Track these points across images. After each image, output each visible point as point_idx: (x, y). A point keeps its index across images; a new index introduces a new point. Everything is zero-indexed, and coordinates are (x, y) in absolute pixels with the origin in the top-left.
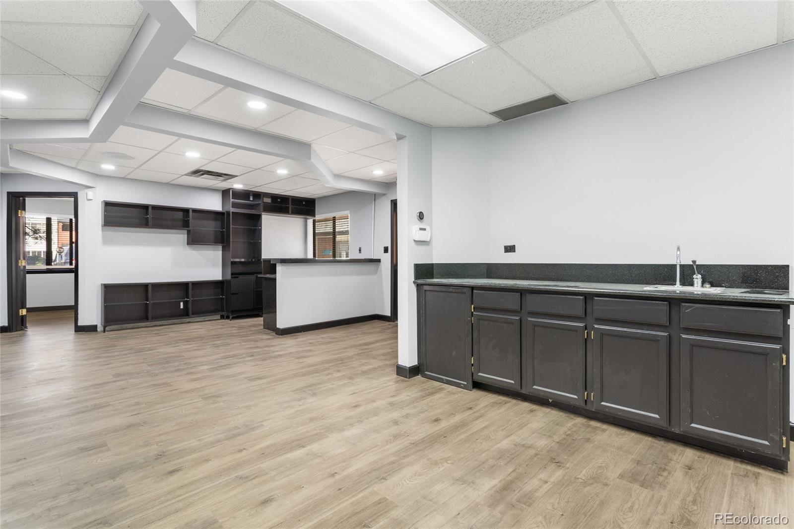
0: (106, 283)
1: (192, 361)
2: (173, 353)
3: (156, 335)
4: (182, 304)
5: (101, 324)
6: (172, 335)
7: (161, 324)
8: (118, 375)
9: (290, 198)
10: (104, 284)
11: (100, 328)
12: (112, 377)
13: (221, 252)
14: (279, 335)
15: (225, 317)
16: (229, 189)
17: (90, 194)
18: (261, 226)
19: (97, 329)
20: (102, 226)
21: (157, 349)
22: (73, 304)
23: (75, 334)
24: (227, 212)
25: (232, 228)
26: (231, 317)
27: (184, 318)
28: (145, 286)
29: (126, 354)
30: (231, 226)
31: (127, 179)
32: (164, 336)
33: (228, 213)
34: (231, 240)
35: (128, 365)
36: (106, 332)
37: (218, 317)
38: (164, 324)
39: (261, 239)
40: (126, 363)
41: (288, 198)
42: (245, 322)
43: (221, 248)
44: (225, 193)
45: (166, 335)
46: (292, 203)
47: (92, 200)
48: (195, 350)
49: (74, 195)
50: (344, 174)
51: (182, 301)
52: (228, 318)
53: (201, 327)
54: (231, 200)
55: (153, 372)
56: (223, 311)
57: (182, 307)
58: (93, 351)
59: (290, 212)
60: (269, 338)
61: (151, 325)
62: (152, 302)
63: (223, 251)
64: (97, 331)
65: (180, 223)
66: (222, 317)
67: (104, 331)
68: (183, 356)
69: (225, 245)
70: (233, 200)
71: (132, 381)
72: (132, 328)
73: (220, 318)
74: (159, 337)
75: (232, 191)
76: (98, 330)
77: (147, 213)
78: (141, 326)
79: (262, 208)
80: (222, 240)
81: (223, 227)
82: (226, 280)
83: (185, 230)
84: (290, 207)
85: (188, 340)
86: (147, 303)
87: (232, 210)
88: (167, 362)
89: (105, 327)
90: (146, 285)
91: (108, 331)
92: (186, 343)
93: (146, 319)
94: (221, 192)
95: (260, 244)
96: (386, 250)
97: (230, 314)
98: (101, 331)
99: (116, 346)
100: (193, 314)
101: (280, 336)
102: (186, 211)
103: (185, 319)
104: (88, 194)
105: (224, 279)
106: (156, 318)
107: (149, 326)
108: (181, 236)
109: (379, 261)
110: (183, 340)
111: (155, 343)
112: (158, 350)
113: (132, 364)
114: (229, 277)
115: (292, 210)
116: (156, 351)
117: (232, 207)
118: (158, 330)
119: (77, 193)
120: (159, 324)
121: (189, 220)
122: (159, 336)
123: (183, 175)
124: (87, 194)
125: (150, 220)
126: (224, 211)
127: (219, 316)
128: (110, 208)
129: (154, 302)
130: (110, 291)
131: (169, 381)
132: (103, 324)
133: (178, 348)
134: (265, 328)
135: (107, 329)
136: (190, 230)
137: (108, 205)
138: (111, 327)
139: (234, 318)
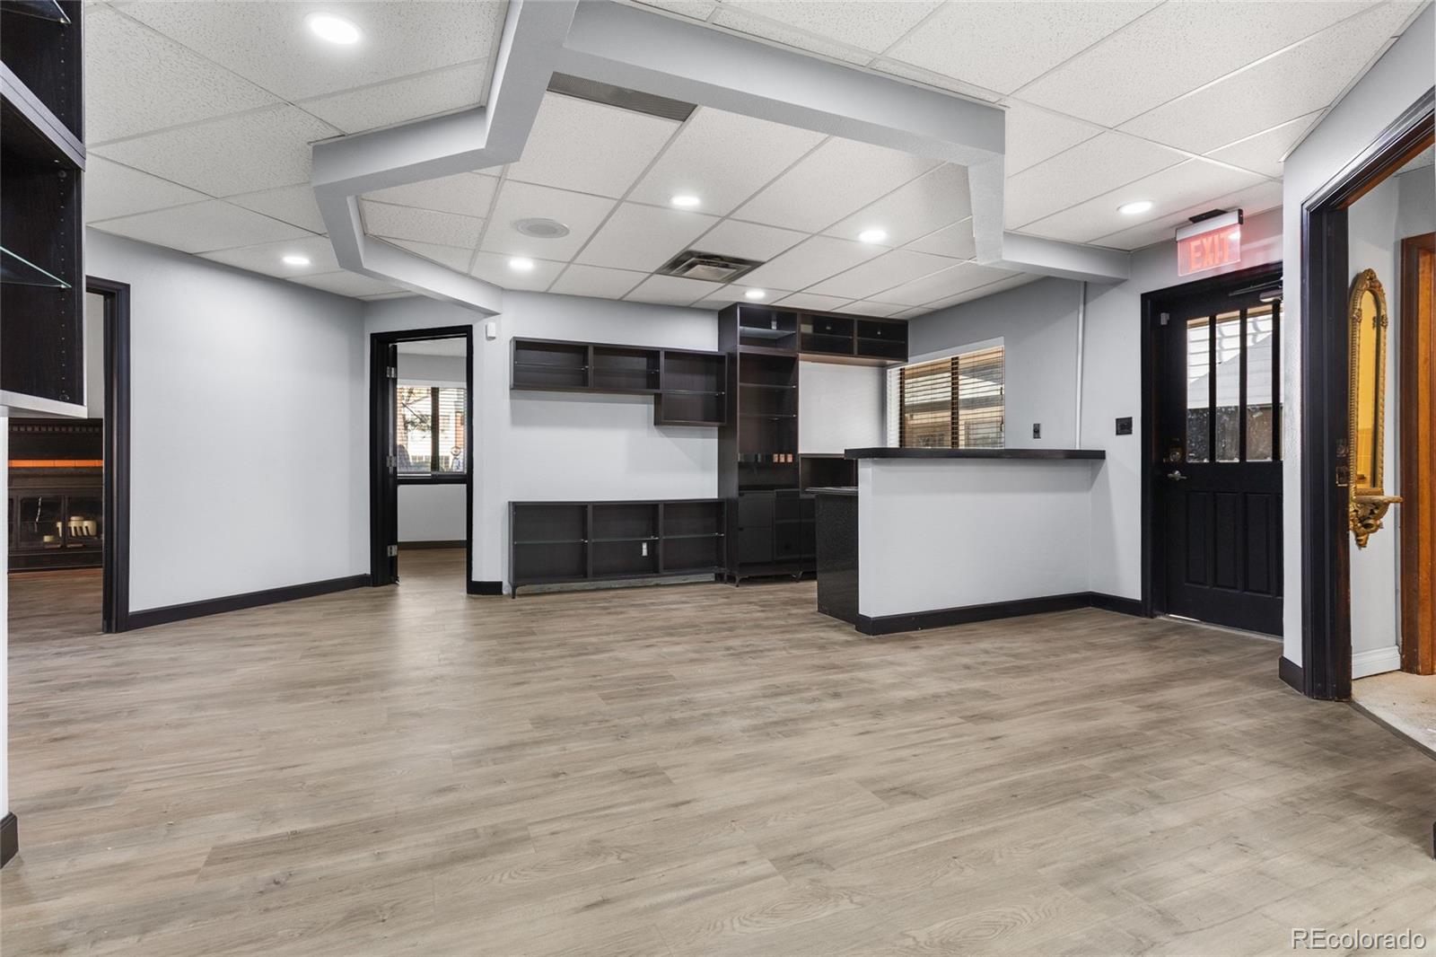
0: (515, 500)
1: (700, 695)
2: (644, 665)
3: (604, 612)
4: (645, 546)
5: (509, 582)
6: (633, 613)
7: (609, 586)
8: (541, 722)
9: (856, 320)
10: (514, 503)
11: (506, 589)
12: (530, 727)
13: (716, 441)
14: (869, 634)
15: (725, 578)
16: (735, 305)
17: (492, 326)
18: (796, 383)
19: (501, 589)
20: (511, 389)
21: (612, 650)
22: (465, 539)
23: (468, 597)
24: (729, 354)
25: (740, 387)
26: (738, 579)
27: (648, 577)
28: (581, 509)
29: (552, 658)
30: (739, 384)
31: (551, 294)
32: (620, 616)
33: (732, 357)
34: (738, 414)
35: (559, 691)
36: (517, 599)
37: (711, 577)
38: (613, 586)
39: (797, 413)
40: (556, 683)
41: (852, 321)
42: (770, 593)
43: (716, 433)
44: (726, 316)
45: (622, 613)
46: (858, 332)
47: (494, 338)
48: (692, 661)
49: (466, 332)
50: (1024, 231)
51: (645, 541)
52: (731, 579)
53: (684, 599)
54: (740, 328)
55: (617, 721)
56: (720, 565)
57: (645, 553)
58: (494, 642)
59: (856, 353)
60: (847, 642)
61: (592, 588)
62: (593, 541)
63: (720, 438)
64: (501, 593)
65: (643, 381)
66: (719, 578)
67: (514, 595)
68: (671, 677)
69: (725, 424)
70: (742, 328)
71: (574, 746)
72: (559, 592)
73: (713, 579)
74: (611, 617)
75: (741, 309)
76: (504, 592)
77: (585, 362)
78: (574, 588)
79: (798, 343)
80: (718, 414)
81: (720, 388)
82: (728, 500)
83: (651, 394)
84: (856, 339)
85: (671, 631)
86: (584, 543)
87: (740, 349)
88: (641, 693)
89: (514, 588)
90: (582, 506)
91: (520, 595)
92: (667, 639)
93: (581, 573)
94: (717, 316)
95: (795, 421)
96: (1124, 426)
97: (736, 572)
98: (509, 594)
99: (533, 634)
100: (666, 568)
101: (871, 637)
102: (651, 354)
103: (650, 579)
104: (489, 328)
105: (721, 497)
106: (601, 574)
107: (587, 588)
108: (642, 409)
109: (1100, 455)
110: (658, 628)
111: (608, 634)
112: (615, 654)
113: (570, 690)
114: (733, 492)
115: (859, 348)
116: (611, 654)
117: (741, 344)
118: (604, 599)
119: (471, 327)
120: (605, 587)
121: (659, 373)
122: (609, 613)
123: (652, 274)
124: (486, 327)
125: (590, 374)
126: (723, 353)
127: (713, 574)
128: (523, 353)
129: (598, 540)
130: (525, 516)
131: (661, 763)
132: (512, 581)
133: (653, 650)
134: (821, 610)
135: (518, 591)
136: (661, 394)
137: (521, 345)
138: (523, 587)
139: (746, 581)
